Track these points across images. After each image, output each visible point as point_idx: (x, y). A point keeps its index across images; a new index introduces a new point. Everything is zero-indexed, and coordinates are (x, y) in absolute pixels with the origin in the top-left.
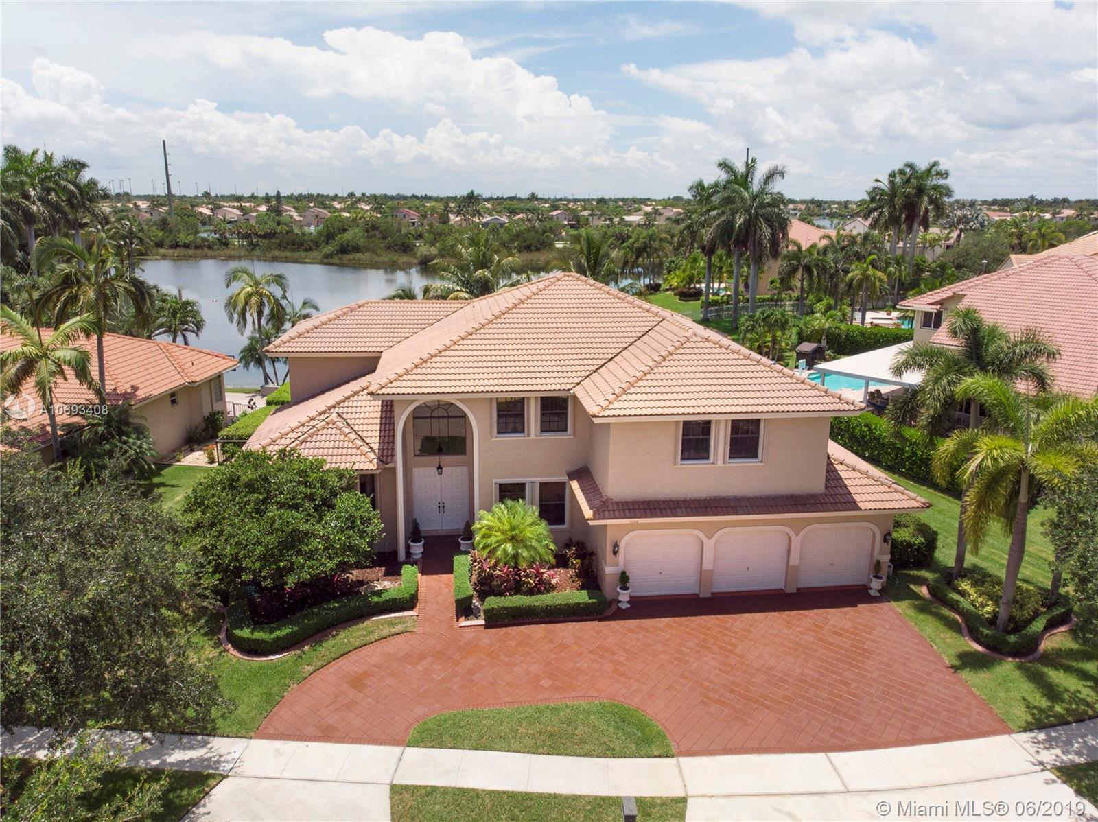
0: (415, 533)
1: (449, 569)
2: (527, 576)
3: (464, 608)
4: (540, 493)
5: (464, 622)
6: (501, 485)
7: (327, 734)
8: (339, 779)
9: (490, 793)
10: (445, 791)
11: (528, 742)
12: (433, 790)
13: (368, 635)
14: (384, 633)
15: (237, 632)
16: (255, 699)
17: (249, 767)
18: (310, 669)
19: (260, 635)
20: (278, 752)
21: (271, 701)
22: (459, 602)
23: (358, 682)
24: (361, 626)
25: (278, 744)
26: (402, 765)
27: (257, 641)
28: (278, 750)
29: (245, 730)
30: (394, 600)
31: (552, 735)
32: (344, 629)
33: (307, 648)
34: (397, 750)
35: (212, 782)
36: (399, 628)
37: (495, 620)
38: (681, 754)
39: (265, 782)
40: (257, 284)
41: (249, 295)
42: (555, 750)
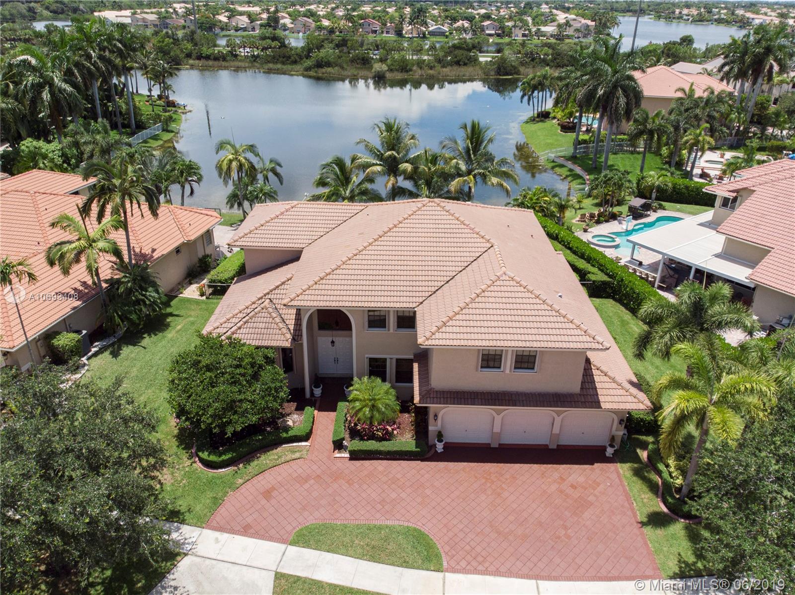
0: (317, 380)
1: (334, 409)
2: (377, 430)
3: (338, 445)
4: (397, 368)
5: (337, 454)
6: (370, 359)
7: (246, 531)
8: (248, 564)
9: (330, 585)
10: (305, 580)
11: (360, 551)
12: (298, 578)
13: (278, 459)
14: (288, 458)
15: (200, 454)
16: (208, 501)
17: (201, 549)
18: (241, 481)
19: (213, 458)
20: (217, 540)
21: (217, 502)
22: (334, 442)
23: (267, 494)
24: (275, 451)
25: (217, 534)
26: (284, 558)
27: (211, 462)
28: (217, 539)
29: (202, 522)
30: (296, 436)
31: (373, 547)
32: (265, 452)
33: (241, 465)
34: (283, 547)
35: (179, 558)
36: (297, 455)
37: (356, 456)
38: (447, 571)
39: (208, 561)
40: (236, 152)
41: (231, 161)
42: (373, 559)
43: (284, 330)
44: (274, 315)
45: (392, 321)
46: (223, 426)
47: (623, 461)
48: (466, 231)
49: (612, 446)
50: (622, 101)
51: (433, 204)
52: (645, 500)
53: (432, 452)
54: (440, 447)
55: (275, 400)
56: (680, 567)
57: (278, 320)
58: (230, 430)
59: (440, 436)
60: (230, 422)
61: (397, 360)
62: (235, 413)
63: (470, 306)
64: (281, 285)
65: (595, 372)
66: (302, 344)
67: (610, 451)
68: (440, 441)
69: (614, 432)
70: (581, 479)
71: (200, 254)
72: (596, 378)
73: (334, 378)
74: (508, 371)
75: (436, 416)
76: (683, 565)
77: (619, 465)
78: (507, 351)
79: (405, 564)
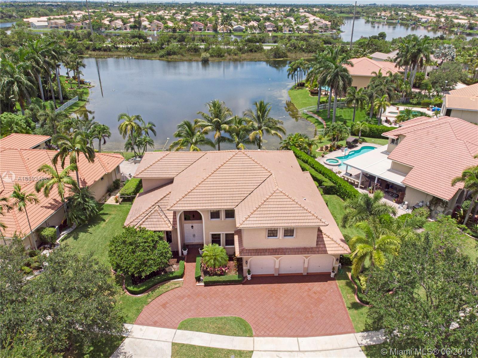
0: (185, 247)
1: (195, 261)
2: (218, 271)
3: (198, 279)
4: (226, 238)
5: (198, 284)
6: (212, 234)
7: (155, 324)
8: (158, 340)
9: (199, 346)
10: (187, 345)
11: (212, 330)
12: (183, 345)
13: (168, 288)
14: (173, 287)
15: (128, 288)
16: (134, 311)
17: (134, 334)
18: (150, 300)
19: (135, 289)
20: (141, 330)
21: (139, 311)
22: (196, 278)
23: (164, 306)
24: (167, 284)
25: (141, 327)
26: (175, 336)
27: (134, 291)
29: (133, 322)
30: (176, 276)
31: (219, 328)
32: (162, 285)
33: (150, 292)
34: (174, 330)
35: (124, 339)
36: (178, 285)
37: (207, 284)
38: (255, 336)
39: (138, 340)
40: (130, 120)
41: (127, 125)
42: (219, 333)
43: (167, 222)
44: (161, 214)
45: (223, 215)
46: (140, 273)
47: (339, 279)
48: (258, 167)
49: (333, 272)
50: (341, 83)
51: (241, 153)
52: (349, 297)
53: (246, 280)
54: (249, 277)
55: (165, 259)
56: (366, 327)
57: (163, 216)
58: (143, 275)
59: (249, 272)
60: (143, 271)
61: (226, 234)
62: (146, 266)
63: (261, 207)
64: (164, 198)
65: (324, 236)
66: (177, 229)
67: (332, 275)
68: (249, 274)
69: (334, 265)
70: (319, 289)
71: (114, 179)
72: (325, 239)
73: (193, 245)
74: (281, 238)
75: (247, 262)
76: (367, 326)
77: (337, 281)
78: (280, 228)
79: (235, 335)
